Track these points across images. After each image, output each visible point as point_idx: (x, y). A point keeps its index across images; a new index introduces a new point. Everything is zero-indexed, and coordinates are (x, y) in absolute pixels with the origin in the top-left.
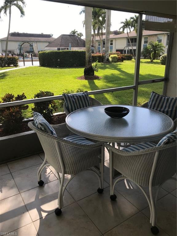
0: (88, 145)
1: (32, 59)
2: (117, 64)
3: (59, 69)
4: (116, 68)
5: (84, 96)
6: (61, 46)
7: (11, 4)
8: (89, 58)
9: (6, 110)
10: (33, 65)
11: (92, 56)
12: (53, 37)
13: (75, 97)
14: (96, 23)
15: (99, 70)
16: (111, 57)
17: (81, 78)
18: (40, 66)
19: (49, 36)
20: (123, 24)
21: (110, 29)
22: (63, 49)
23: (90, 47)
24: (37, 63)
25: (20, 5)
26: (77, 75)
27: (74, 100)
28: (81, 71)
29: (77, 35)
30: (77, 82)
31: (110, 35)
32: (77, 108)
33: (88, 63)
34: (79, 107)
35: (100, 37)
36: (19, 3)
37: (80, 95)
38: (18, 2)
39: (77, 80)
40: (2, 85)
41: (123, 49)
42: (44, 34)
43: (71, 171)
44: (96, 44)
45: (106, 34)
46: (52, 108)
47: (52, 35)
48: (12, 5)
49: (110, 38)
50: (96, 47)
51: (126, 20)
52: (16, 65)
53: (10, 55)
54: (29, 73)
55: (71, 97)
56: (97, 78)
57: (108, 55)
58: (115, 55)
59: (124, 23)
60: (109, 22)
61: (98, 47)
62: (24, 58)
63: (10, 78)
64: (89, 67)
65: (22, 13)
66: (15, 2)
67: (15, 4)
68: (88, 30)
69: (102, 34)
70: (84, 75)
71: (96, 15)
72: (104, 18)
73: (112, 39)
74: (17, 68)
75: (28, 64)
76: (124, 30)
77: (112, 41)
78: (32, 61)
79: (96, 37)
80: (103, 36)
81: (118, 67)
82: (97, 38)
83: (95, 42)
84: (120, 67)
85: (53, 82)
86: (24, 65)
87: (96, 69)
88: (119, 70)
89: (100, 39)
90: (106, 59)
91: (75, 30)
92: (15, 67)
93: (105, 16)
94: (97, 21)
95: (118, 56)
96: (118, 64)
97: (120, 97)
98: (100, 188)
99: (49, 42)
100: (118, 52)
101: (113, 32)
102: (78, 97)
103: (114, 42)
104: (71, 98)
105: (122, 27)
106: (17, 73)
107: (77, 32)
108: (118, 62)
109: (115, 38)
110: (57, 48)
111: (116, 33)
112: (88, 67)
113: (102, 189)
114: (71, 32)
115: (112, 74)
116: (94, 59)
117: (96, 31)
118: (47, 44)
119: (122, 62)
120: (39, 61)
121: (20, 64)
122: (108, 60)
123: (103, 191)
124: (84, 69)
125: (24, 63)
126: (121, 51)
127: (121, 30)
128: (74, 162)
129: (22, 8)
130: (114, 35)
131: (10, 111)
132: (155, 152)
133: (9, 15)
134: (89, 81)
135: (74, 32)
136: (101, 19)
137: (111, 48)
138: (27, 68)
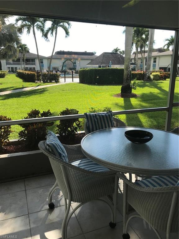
0: (98, 172)
1: (73, 76)
2: (158, 83)
3: (97, 86)
4: (156, 86)
5: (108, 116)
6: (102, 63)
7: (57, 25)
8: (127, 76)
9: (30, 126)
10: (73, 81)
11: (133, 73)
12: (96, 55)
13: (98, 117)
14: (138, 41)
15: (137, 88)
16: (153, 75)
17: (117, 95)
18: (79, 83)
19: (92, 54)
20: (167, 42)
21: (152, 47)
22: (104, 67)
23: (129, 65)
24: (77, 80)
25: (65, 26)
26: (114, 93)
27: (96, 120)
28: (118, 89)
29: (119, 53)
30: (113, 99)
31: (153, 53)
32: (98, 128)
33: (125, 81)
34: (101, 127)
35: (142, 55)
36: (65, 25)
37: (103, 115)
38: (64, 23)
39: (113, 97)
40: (41, 100)
41: (167, 67)
42: (87, 52)
43: (78, 198)
44: (138, 61)
45: (148, 52)
46: (76, 126)
47: (95, 53)
48: (59, 26)
49: (152, 56)
50: (138, 65)
51: (172, 37)
52: (57, 81)
53: (54, 72)
54: (68, 89)
55: (93, 116)
56: (135, 96)
57: (149, 73)
58: (157, 73)
59: (170, 41)
60: (152, 40)
61: (140, 65)
62: (65, 75)
63: (50, 93)
64: (127, 85)
65: (67, 33)
66: (62, 24)
67: (61, 26)
68: (127, 48)
69: (145, 52)
70: (121, 92)
71: (138, 33)
72: (147, 36)
73: (155, 57)
74: (58, 84)
75: (69, 80)
76: (168, 47)
77: (155, 59)
78: (73, 78)
79: (139, 54)
80: (145, 54)
81: (158, 86)
82: (140, 56)
83: (137, 59)
84: (161, 86)
85: (88, 99)
86: (65, 81)
87: (134, 87)
88: (160, 88)
89: (142, 56)
90: (147, 77)
91: (117, 48)
92: (56, 83)
93: (148, 34)
94: (140, 39)
95: (160, 73)
96: (160, 83)
97: (156, 117)
98: (112, 222)
99: (91, 60)
100: (161, 70)
101: (157, 49)
102: (101, 116)
103: (157, 60)
104: (92, 118)
105: (167, 44)
106: (57, 88)
107: (119, 50)
108: (160, 80)
109: (158, 55)
110: (98, 66)
111: (160, 50)
112: (125, 84)
113: (114, 223)
114: (113, 50)
115: (151, 93)
116: (134, 76)
117: (139, 48)
118: (89, 61)
119: (164, 80)
120: (79, 78)
121: (62, 80)
122: (149, 77)
123: (116, 225)
124: (121, 86)
125: (65, 79)
126: (165, 69)
127: (166, 48)
128: (81, 189)
129: (67, 29)
130: (158, 53)
131: (34, 127)
132: (173, 192)
133: (55, 35)
134: (125, 99)
135: (116, 50)
136: (144, 36)
137: (154, 66)
138: (67, 85)
